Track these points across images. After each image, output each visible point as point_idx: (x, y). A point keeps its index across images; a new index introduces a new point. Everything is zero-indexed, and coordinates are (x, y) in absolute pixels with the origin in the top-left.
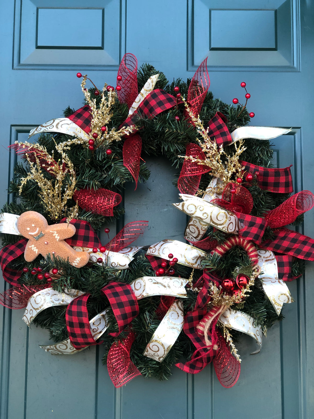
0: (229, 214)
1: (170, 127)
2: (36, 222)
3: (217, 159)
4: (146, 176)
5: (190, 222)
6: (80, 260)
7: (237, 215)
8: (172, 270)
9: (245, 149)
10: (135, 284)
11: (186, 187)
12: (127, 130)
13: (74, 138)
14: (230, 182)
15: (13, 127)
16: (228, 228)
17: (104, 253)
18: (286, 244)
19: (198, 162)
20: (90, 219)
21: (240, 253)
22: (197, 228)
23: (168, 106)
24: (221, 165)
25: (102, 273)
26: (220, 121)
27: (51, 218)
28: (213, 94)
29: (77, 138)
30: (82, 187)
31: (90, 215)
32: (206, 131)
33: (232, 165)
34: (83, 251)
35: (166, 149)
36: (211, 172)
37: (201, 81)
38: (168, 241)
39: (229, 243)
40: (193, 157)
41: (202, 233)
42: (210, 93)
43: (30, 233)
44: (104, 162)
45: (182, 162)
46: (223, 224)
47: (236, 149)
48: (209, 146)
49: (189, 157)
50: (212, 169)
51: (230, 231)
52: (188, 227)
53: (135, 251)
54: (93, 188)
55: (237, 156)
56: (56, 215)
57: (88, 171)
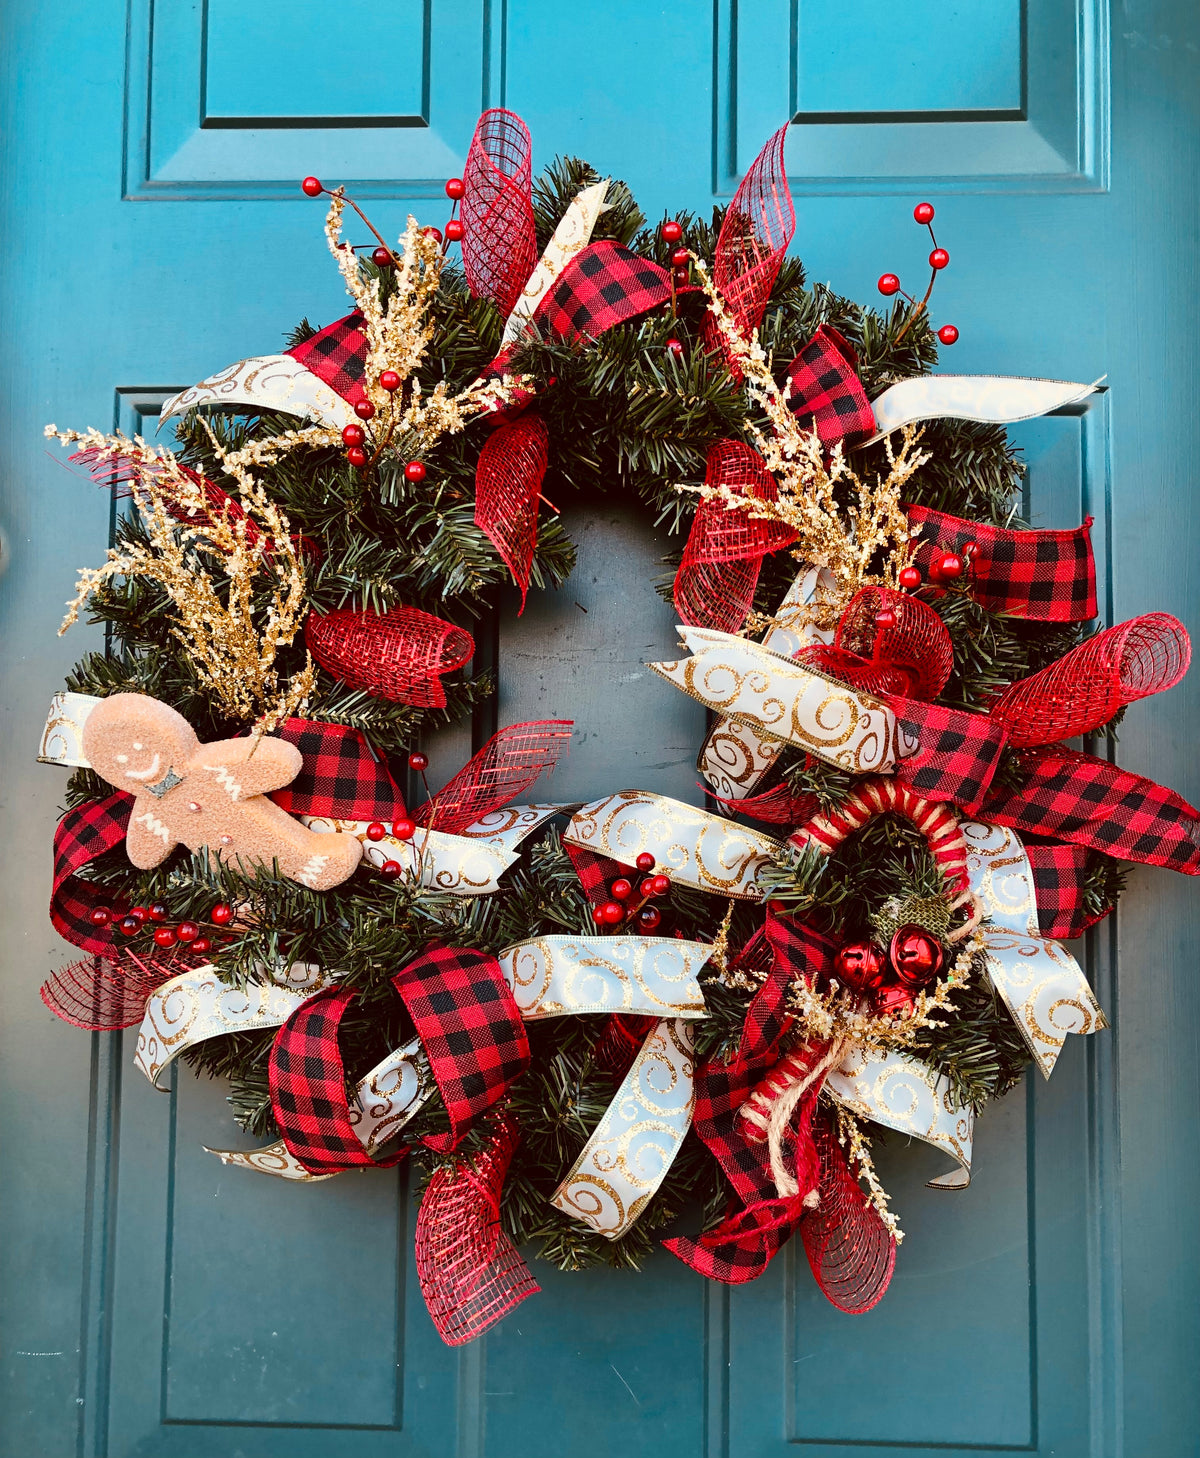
0: (863, 704)
1: (647, 378)
2: (146, 733)
3: (819, 497)
4: (562, 564)
5: (717, 726)
6: (324, 865)
7: (892, 707)
8: (649, 911)
9: (923, 460)
10: (515, 959)
11: (705, 601)
12: (491, 393)
13: (308, 424)
14: (867, 581)
15: (123, 396)
16: (857, 755)
17: (410, 841)
18: (1064, 803)
19: (751, 510)
20: (363, 717)
21: (899, 838)
22: (745, 749)
23: (642, 300)
24: (834, 522)
25: (402, 911)
26: (832, 358)
27: (223, 714)
28: (806, 268)
29: (320, 427)
30: (333, 601)
31: (360, 702)
32: (781, 393)
33: (875, 520)
34: (339, 831)
35: (633, 462)
36: (797, 546)
37: (764, 216)
38: (640, 797)
39: (860, 805)
40: (734, 491)
41: (760, 764)
42: (793, 263)
44: (408, 512)
45: (692, 510)
46: (840, 742)
47: (891, 460)
48: (791, 450)
49: (715, 491)
50: (803, 534)
51: (865, 766)
52: (710, 744)
53: (524, 829)
54: (373, 604)
55: (893, 486)
56: (242, 702)
57: (356, 544)
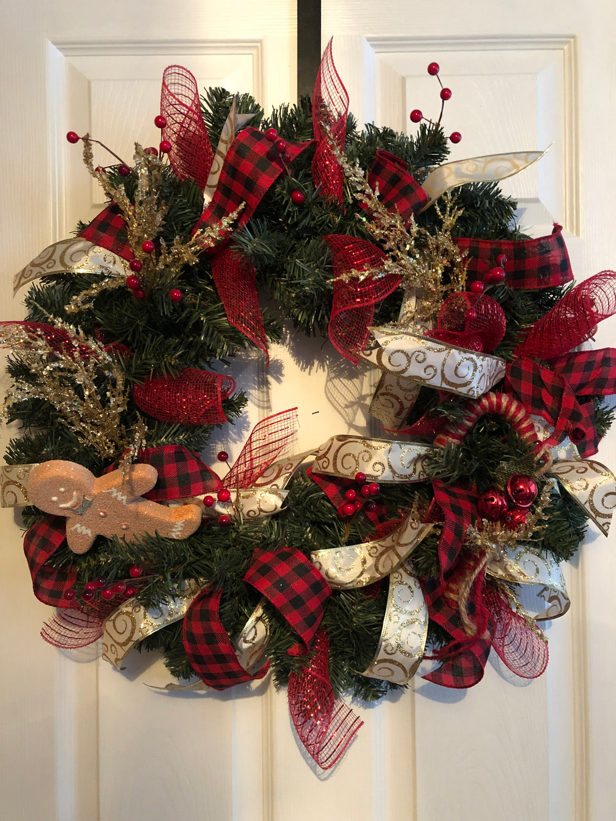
2: (64, 481)
6: (183, 525)
8: (370, 502)
9: (460, 213)
12: (208, 236)
13: (102, 277)
16: (477, 388)
20: (181, 438)
22: (397, 399)
26: (391, 167)
27: (101, 457)
29: (110, 277)
30: (145, 377)
31: (178, 430)
32: (374, 193)
38: (348, 440)
41: (407, 404)
43: (62, 506)
47: (441, 217)
51: (480, 393)
52: (376, 399)
53: (288, 475)
54: (169, 373)
55: (446, 231)
56: (109, 448)
57: (149, 340)
